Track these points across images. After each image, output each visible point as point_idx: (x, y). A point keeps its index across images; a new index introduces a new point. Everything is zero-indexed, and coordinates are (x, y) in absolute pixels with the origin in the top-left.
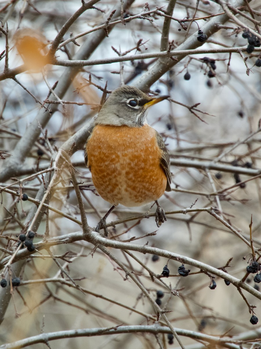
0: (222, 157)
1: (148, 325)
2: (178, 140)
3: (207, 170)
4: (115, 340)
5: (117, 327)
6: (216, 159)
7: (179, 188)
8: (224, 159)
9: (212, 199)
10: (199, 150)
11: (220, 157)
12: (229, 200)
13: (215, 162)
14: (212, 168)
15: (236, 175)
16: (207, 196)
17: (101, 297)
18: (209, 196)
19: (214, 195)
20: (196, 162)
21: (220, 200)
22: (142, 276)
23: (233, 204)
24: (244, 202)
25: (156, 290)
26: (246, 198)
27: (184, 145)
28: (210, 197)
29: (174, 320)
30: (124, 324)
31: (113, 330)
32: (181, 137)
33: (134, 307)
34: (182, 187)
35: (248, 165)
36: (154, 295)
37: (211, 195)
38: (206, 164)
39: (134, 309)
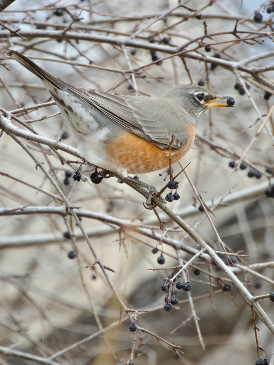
0: (139, 33)
1: (56, 206)
2: (91, 12)
3: (123, 46)
4: (19, 220)
5: (24, 207)
6: (133, 35)
7: (93, 65)
8: (140, 35)
9: (127, 77)
10: (112, 23)
11: (137, 33)
12: (144, 77)
13: (132, 39)
14: (128, 44)
15: (153, 51)
16: (122, 74)
17: (7, 175)
18: (124, 74)
19: (130, 72)
20: (111, 37)
21: (136, 77)
22: (52, 155)
23: (148, 82)
24: (160, 79)
25: (64, 170)
26: (162, 76)
27: (97, 18)
28: (126, 75)
29: (81, 200)
30: (31, 204)
31: (19, 211)
32: (94, 9)
33: (41, 187)
34: (95, 64)
35: (165, 42)
36: (62, 175)
37: (127, 73)
38: (122, 39)
39: (40, 189)
